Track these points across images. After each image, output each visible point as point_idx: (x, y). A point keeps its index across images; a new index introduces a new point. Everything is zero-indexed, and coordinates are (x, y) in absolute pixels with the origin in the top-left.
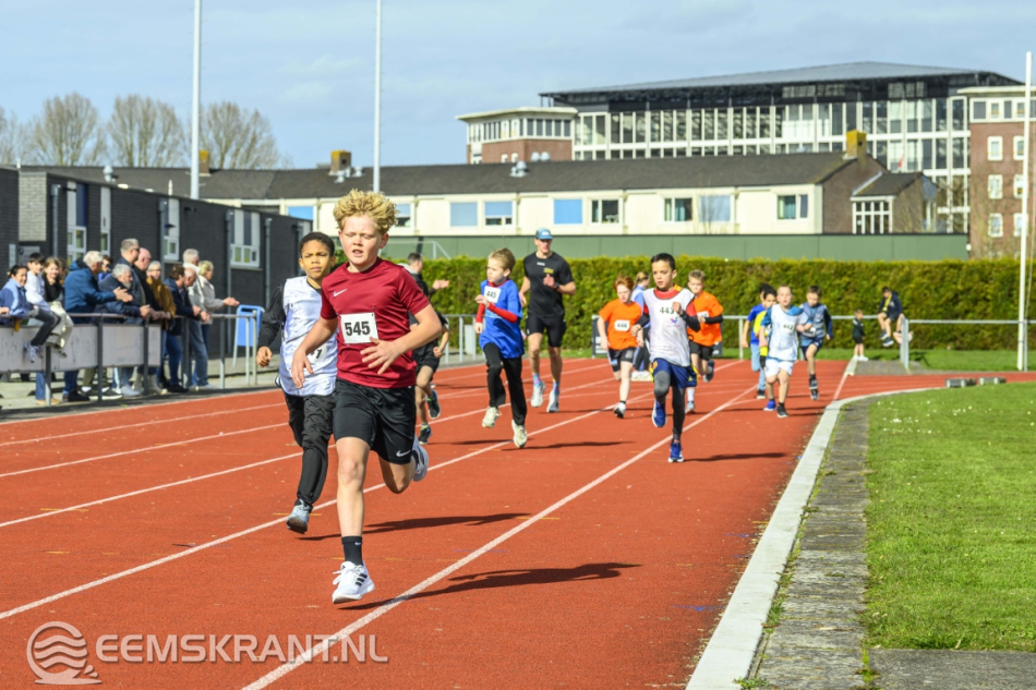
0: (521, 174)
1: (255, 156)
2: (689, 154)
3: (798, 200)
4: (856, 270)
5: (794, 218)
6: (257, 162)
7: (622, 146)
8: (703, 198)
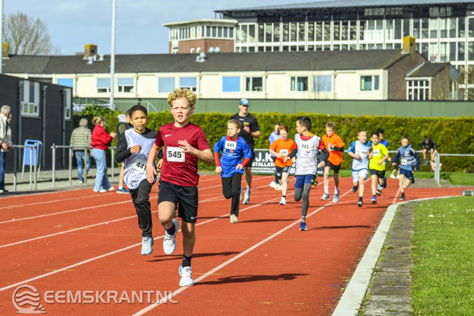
0: (202, 60)
1: (37, 47)
2: (306, 49)
3: (373, 79)
4: (408, 122)
5: (370, 90)
6: (38, 51)
7: (265, 44)
8: (314, 77)
